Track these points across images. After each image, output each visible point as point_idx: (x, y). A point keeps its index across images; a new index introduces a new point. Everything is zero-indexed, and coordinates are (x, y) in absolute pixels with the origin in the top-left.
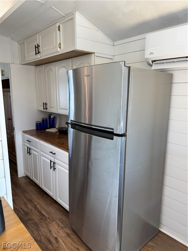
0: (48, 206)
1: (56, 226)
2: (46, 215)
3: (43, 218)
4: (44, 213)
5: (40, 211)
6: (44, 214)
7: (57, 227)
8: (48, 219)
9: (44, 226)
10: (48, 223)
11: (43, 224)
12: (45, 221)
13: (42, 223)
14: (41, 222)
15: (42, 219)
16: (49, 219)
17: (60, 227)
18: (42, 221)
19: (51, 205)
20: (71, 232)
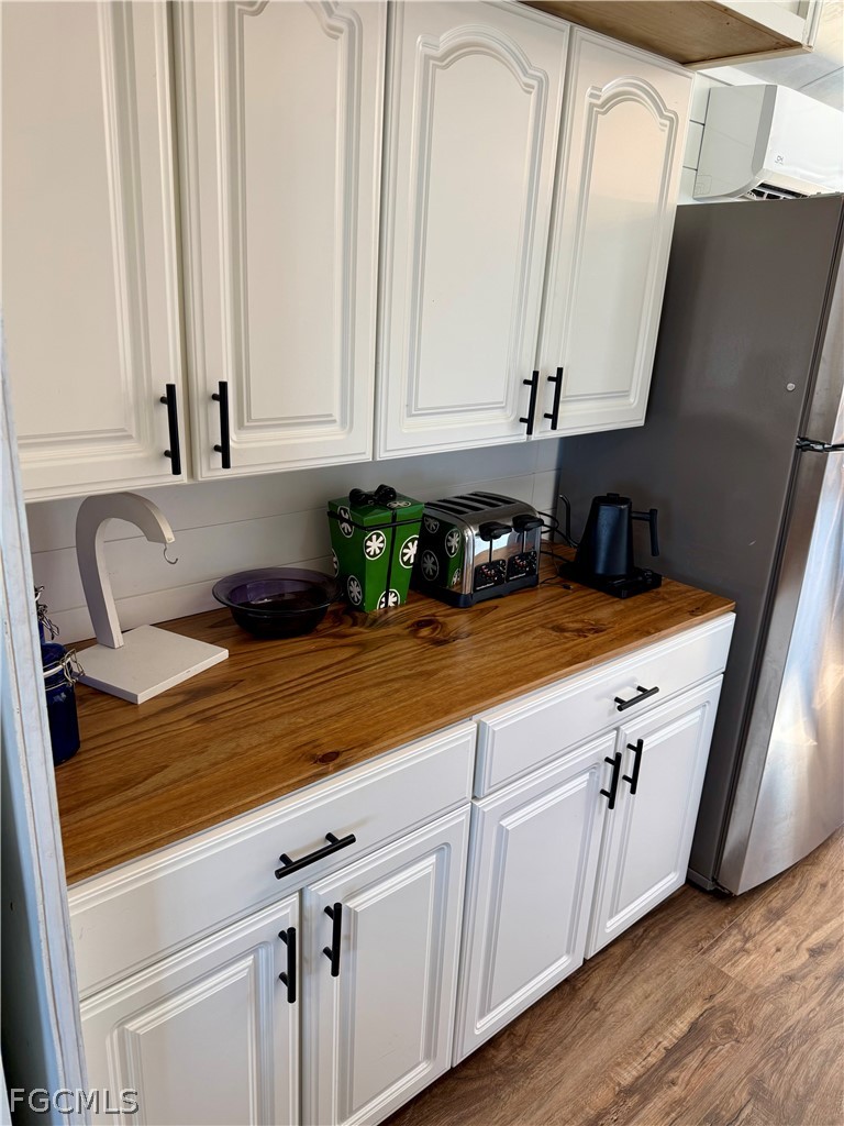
0: (611, 1019)
1: (745, 961)
2: (692, 1014)
3: (715, 1026)
4: (681, 1026)
5: (669, 1052)
6: (686, 1029)
7: (752, 958)
8: (718, 999)
9: (767, 1008)
10: (744, 997)
11: (762, 1015)
12: (733, 1011)
13: (758, 1022)
14: (752, 1027)
15: (729, 1029)
16: (711, 997)
17: (749, 945)
18: (741, 1027)
19: (593, 1004)
20: (754, 905)
